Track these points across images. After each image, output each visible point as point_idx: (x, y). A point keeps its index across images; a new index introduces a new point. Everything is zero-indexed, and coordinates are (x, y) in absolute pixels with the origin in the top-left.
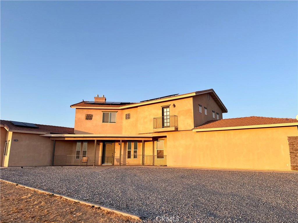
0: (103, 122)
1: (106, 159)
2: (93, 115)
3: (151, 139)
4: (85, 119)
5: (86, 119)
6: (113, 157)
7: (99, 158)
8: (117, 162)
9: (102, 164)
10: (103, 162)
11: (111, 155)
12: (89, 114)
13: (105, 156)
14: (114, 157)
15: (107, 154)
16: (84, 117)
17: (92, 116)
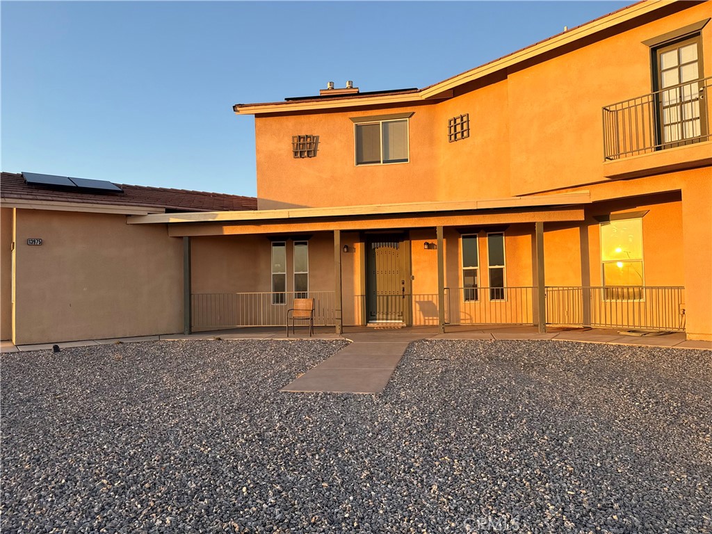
0: (358, 163)
1: (380, 304)
2: (318, 137)
3: (580, 216)
4: (292, 154)
5: (296, 153)
6: (407, 295)
7: (353, 300)
8: (424, 316)
9: (367, 322)
10: (370, 314)
11: (398, 289)
12: (303, 134)
13: (375, 292)
14: (410, 295)
15: (381, 287)
16: (286, 146)
17: (317, 143)
